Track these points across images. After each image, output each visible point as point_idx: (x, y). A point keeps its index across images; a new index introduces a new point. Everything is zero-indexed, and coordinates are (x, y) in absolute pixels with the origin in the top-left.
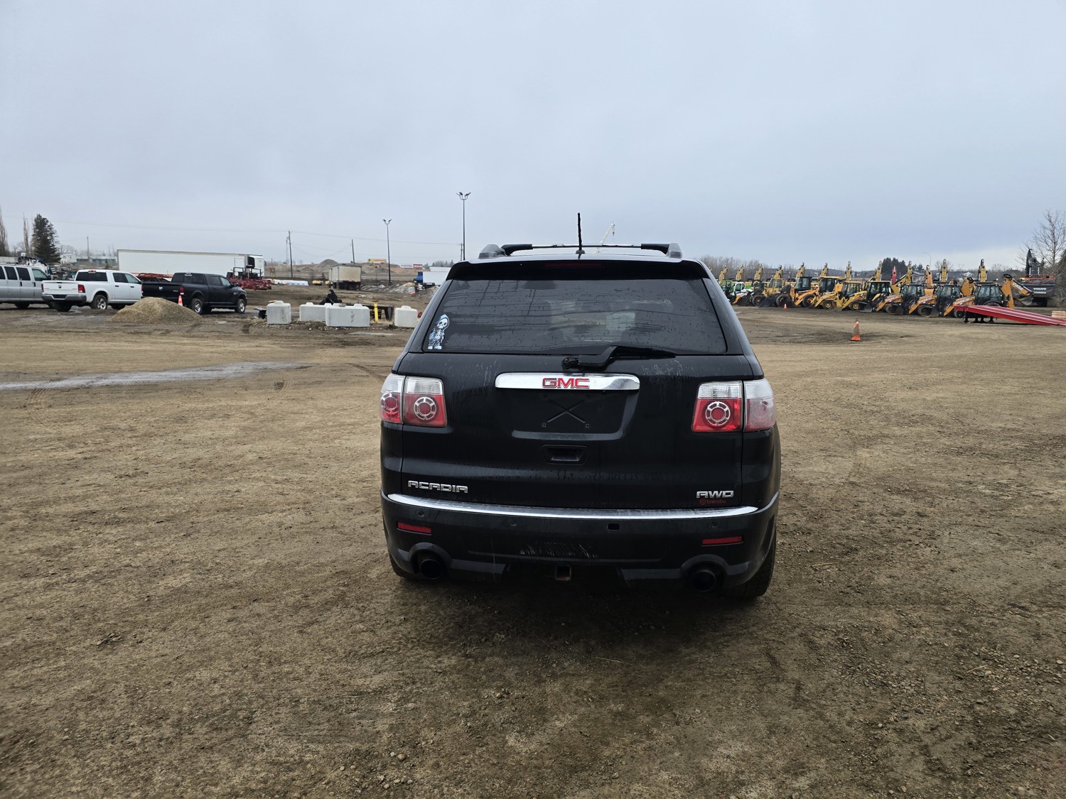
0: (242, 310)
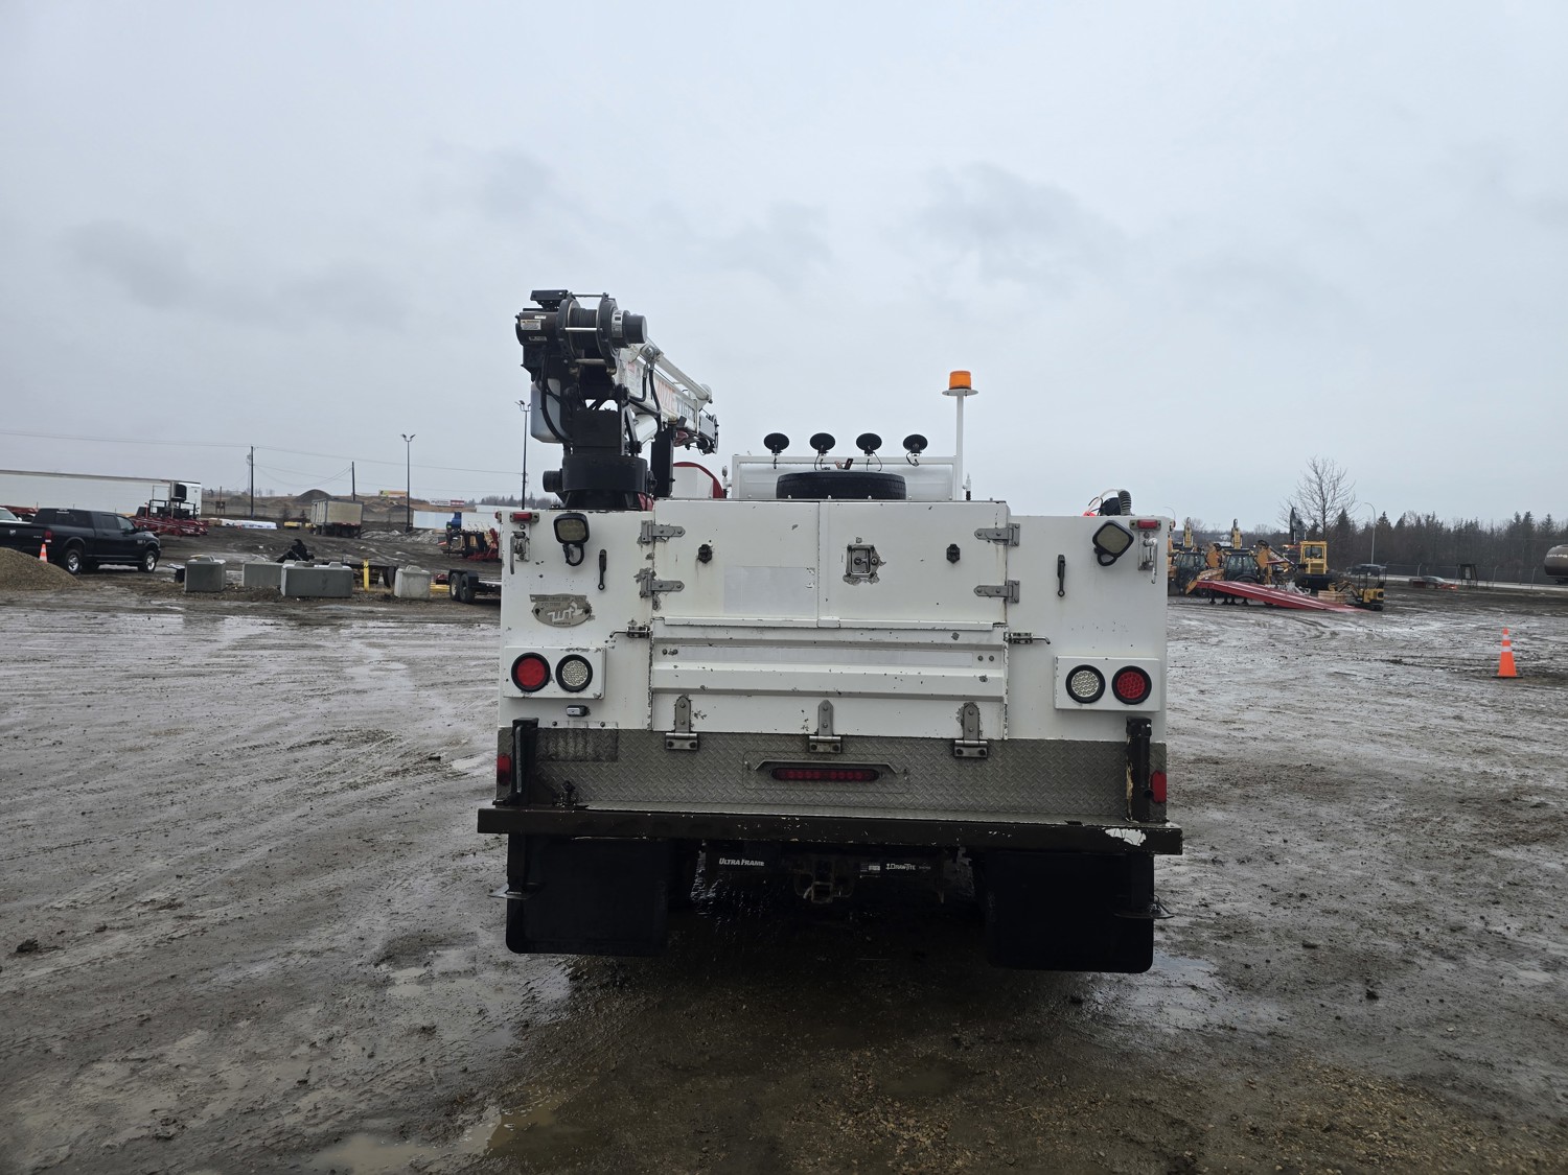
0: (150, 568)
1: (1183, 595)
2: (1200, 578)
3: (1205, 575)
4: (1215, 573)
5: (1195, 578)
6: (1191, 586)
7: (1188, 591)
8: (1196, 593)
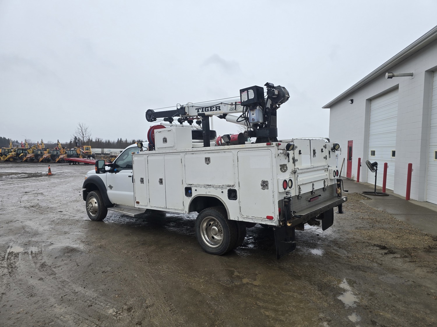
1: (55, 163)
2: (60, 157)
3: (61, 156)
4: (64, 156)
5: (58, 158)
6: (57, 160)
7: (56, 162)
8: (59, 162)
